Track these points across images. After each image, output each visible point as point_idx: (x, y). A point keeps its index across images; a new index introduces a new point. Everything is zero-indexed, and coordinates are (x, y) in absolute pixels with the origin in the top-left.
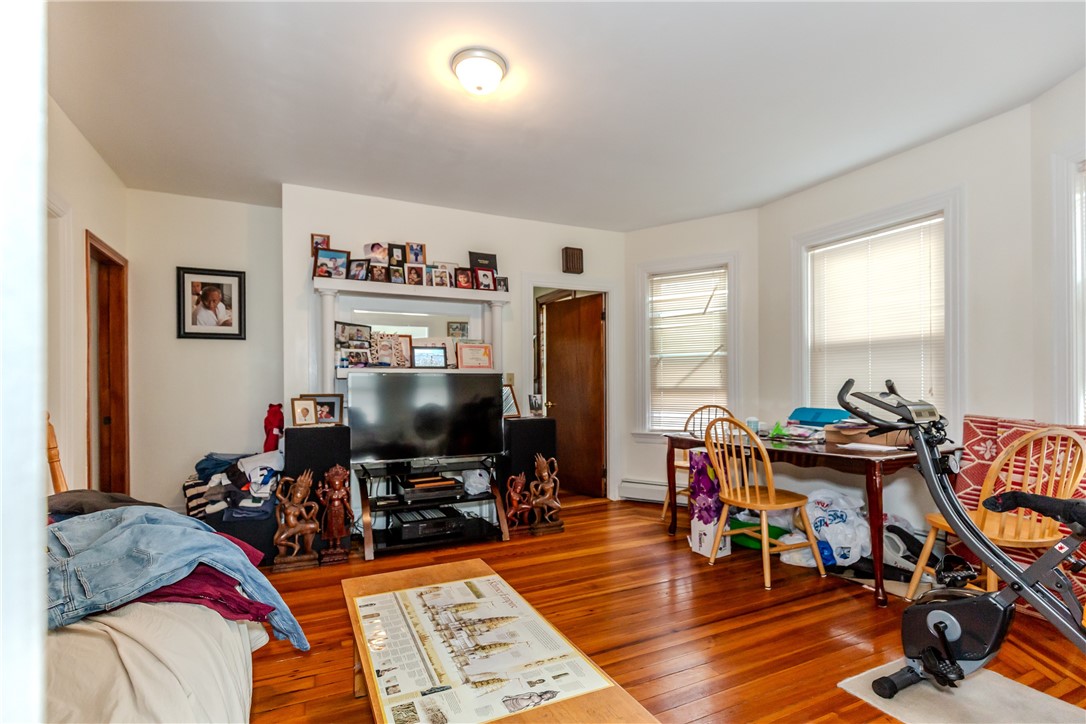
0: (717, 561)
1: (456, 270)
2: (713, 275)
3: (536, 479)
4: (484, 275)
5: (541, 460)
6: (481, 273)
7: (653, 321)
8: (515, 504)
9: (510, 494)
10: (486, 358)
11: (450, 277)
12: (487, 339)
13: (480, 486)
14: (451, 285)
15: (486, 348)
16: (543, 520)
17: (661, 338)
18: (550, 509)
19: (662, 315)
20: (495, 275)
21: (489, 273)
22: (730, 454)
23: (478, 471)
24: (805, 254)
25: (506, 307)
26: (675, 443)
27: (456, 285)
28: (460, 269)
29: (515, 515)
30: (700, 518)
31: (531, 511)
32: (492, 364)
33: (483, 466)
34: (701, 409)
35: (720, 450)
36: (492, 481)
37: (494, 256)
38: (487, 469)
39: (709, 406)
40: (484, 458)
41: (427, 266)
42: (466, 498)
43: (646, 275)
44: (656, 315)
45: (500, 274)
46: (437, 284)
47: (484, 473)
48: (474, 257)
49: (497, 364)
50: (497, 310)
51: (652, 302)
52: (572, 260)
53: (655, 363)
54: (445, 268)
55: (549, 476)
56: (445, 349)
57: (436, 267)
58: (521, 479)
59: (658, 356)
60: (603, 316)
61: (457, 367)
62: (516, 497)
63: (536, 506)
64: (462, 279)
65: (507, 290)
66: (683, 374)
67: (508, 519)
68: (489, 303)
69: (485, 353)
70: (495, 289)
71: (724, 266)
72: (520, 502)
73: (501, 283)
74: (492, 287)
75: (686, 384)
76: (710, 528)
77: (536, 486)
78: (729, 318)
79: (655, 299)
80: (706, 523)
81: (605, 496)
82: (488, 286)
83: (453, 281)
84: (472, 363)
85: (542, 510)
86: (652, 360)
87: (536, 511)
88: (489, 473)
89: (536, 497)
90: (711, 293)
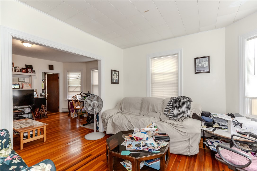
0: (73, 118)
1: (22, 69)
2: (79, 72)
3: (42, 109)
4: (29, 70)
5: (43, 105)
6: (28, 69)
7: (68, 79)
8: (37, 114)
9: (35, 112)
10: (30, 86)
11: (20, 70)
12: (30, 82)
13: (28, 111)
14: (21, 71)
15: (30, 84)
16: (43, 116)
17: (70, 82)
18: (45, 114)
19: (71, 78)
20: (32, 70)
21: (31, 70)
22: (77, 102)
23: (28, 108)
24: (91, 71)
25: (35, 76)
26: (69, 101)
27: (22, 71)
28: (23, 68)
29: (37, 116)
30: (72, 112)
31: (40, 115)
32: (31, 87)
33: (29, 107)
34: (77, 95)
35: (75, 101)
36: (31, 110)
37: (32, 66)
38: (30, 108)
39: (78, 94)
40: (29, 106)
41: (14, 67)
42: (25, 114)
43: (67, 71)
44: (69, 78)
45: (33, 70)
46: (17, 71)
47: (29, 109)
48: (27, 66)
49: (33, 87)
50: (33, 77)
51: (68, 76)
52: (51, 67)
53: (69, 87)
54: (19, 68)
55: (45, 108)
56: (19, 85)
57: (17, 68)
58: (38, 109)
59: (69, 86)
60: (58, 78)
61: (22, 88)
62: (37, 113)
63: (41, 114)
64: (23, 70)
65: (35, 73)
66: (74, 89)
67: (35, 117)
68: (31, 76)
69: (30, 85)
70: (32, 73)
71: (81, 71)
72: (38, 113)
73: (34, 72)
74: (31, 72)
75: (74, 91)
76: (73, 113)
77: (42, 110)
78: (82, 79)
79: (69, 75)
80: (73, 112)
81: (59, 112)
82: (30, 72)
83: (21, 70)
84: (26, 87)
85: (43, 114)
86: (68, 86)
87: (42, 115)
88: (30, 109)
89: (42, 112)
90: (79, 75)
